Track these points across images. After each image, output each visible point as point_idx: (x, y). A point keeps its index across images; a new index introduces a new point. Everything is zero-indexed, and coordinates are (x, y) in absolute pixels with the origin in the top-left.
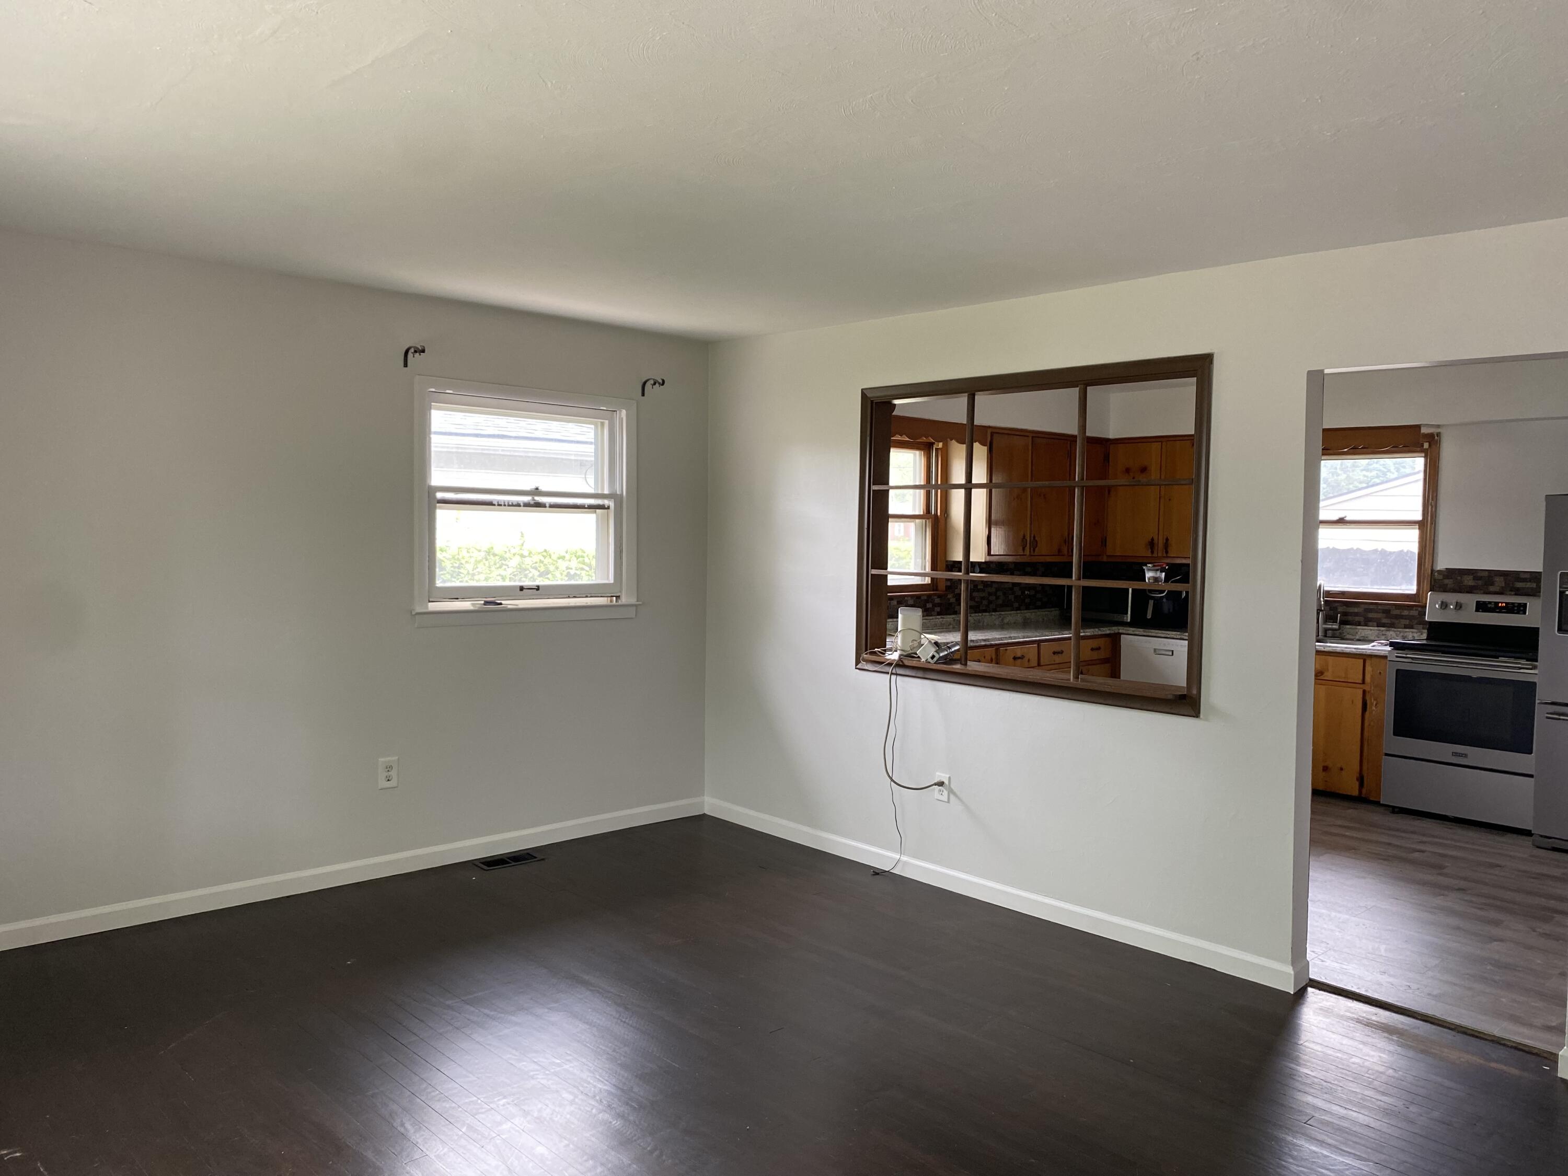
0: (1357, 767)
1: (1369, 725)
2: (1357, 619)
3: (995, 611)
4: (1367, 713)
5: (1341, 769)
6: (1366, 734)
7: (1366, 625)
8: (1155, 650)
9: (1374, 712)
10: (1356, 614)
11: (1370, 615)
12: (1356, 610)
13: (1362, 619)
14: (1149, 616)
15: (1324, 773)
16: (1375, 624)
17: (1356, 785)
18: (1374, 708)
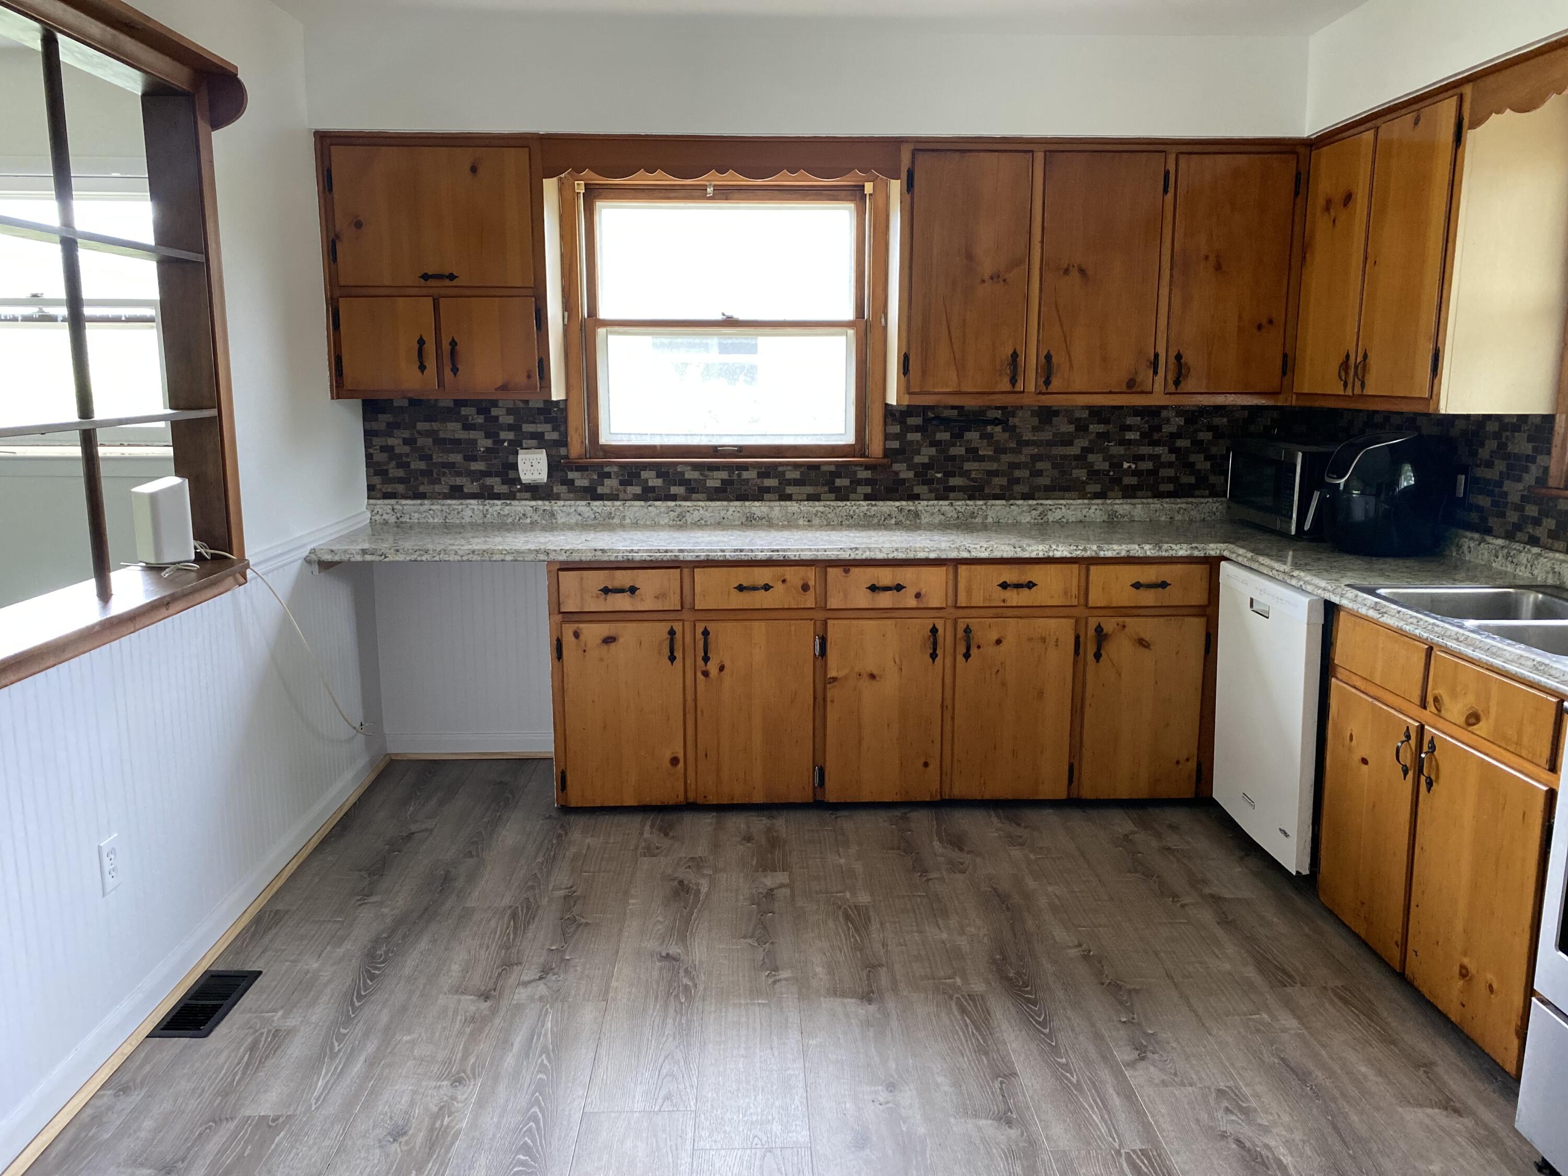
0: (1518, 999)
8: (1252, 600)
17: (1514, 1045)
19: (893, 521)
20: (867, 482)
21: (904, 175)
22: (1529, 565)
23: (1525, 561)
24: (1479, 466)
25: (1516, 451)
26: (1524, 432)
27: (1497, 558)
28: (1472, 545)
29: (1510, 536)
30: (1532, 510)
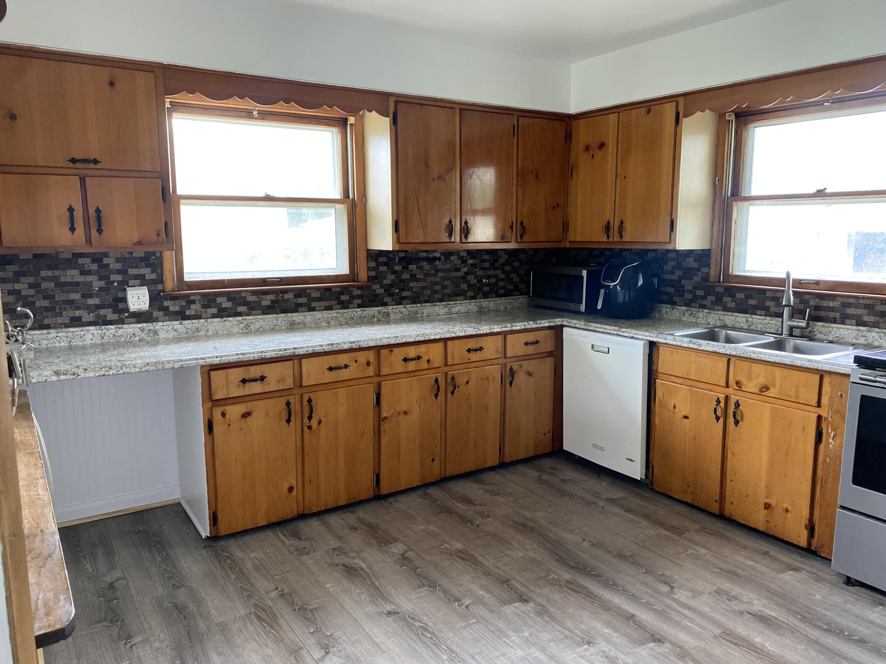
0: (806, 512)
1: (825, 461)
2: (832, 315)
3: (440, 301)
4: (822, 446)
5: (787, 511)
6: (819, 472)
7: (843, 323)
8: (593, 346)
9: (831, 446)
10: (832, 309)
11: (851, 311)
12: (831, 304)
13: (838, 315)
14: (599, 307)
15: (766, 511)
16: (854, 321)
17: (805, 533)
18: (831, 441)
19: (376, 319)
20: (359, 297)
21: (391, 115)
22: (705, 318)
23: (702, 316)
24: (666, 274)
25: (688, 266)
26: (692, 257)
27: (685, 315)
28: (668, 310)
29: (688, 304)
30: (700, 293)
